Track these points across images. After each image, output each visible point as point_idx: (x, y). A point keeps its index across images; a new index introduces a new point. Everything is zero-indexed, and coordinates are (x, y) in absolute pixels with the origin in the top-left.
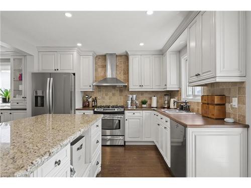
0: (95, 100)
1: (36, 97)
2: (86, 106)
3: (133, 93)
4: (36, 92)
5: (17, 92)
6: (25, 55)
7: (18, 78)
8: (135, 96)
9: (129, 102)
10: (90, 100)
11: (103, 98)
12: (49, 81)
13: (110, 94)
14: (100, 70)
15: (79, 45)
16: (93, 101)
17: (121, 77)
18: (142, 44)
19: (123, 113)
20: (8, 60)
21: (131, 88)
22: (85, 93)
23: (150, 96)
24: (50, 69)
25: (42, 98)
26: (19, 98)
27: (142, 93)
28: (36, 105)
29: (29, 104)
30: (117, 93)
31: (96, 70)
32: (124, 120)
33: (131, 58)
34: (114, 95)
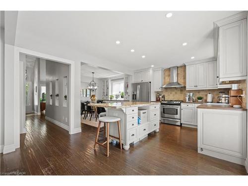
0: (164, 97)
1: (133, 95)
2: (158, 100)
3: (190, 91)
4: (134, 93)
5: (126, 93)
6: (129, 75)
7: (127, 86)
8: (191, 94)
9: (187, 98)
10: (161, 97)
11: (169, 95)
12: (139, 87)
13: (174, 93)
14: (167, 78)
15: (153, 66)
16: (162, 97)
17: (181, 81)
18: (193, 58)
19: (179, 104)
20: (123, 78)
21: (188, 88)
22: (158, 93)
23: (206, 93)
24: (139, 81)
25: (135, 95)
26: (127, 96)
27: (199, 91)
28: (133, 99)
29: (130, 98)
30: (179, 92)
31: (164, 78)
32: (181, 109)
33: (187, 68)
34: (176, 93)
